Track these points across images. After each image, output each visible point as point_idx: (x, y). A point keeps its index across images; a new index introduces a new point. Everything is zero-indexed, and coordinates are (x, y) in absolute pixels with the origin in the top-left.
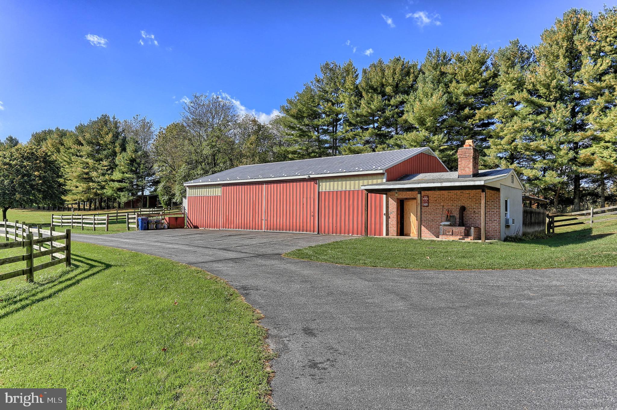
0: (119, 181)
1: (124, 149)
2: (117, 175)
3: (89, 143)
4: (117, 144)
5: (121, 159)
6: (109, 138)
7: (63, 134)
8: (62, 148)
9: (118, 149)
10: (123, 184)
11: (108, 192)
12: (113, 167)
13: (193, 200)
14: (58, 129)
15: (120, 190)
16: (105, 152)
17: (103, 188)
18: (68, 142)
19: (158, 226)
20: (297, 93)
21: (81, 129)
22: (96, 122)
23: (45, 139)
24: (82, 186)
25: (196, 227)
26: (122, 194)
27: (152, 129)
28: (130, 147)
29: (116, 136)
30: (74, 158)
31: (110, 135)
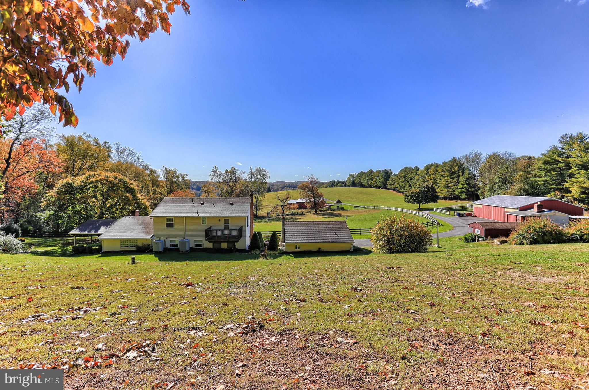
0: (460, 189)
1: (463, 173)
2: (460, 186)
3: (448, 171)
4: (460, 171)
5: (462, 179)
6: (456, 169)
7: (437, 166)
8: (437, 173)
9: (460, 174)
10: (463, 190)
11: (456, 193)
12: (458, 182)
13: (476, 207)
14: (435, 163)
15: (462, 192)
16: (455, 175)
17: (454, 191)
18: (439, 170)
19: (463, 215)
20: (547, 150)
21: (445, 163)
22: (451, 161)
23: (430, 168)
24: (445, 190)
25: (476, 216)
26: (462, 194)
27: (481, 157)
28: (466, 173)
29: (460, 167)
30: (442, 178)
31: (457, 167)
